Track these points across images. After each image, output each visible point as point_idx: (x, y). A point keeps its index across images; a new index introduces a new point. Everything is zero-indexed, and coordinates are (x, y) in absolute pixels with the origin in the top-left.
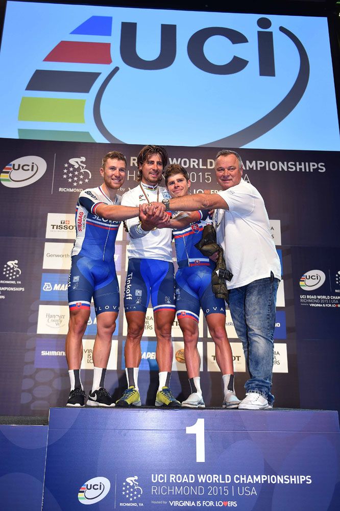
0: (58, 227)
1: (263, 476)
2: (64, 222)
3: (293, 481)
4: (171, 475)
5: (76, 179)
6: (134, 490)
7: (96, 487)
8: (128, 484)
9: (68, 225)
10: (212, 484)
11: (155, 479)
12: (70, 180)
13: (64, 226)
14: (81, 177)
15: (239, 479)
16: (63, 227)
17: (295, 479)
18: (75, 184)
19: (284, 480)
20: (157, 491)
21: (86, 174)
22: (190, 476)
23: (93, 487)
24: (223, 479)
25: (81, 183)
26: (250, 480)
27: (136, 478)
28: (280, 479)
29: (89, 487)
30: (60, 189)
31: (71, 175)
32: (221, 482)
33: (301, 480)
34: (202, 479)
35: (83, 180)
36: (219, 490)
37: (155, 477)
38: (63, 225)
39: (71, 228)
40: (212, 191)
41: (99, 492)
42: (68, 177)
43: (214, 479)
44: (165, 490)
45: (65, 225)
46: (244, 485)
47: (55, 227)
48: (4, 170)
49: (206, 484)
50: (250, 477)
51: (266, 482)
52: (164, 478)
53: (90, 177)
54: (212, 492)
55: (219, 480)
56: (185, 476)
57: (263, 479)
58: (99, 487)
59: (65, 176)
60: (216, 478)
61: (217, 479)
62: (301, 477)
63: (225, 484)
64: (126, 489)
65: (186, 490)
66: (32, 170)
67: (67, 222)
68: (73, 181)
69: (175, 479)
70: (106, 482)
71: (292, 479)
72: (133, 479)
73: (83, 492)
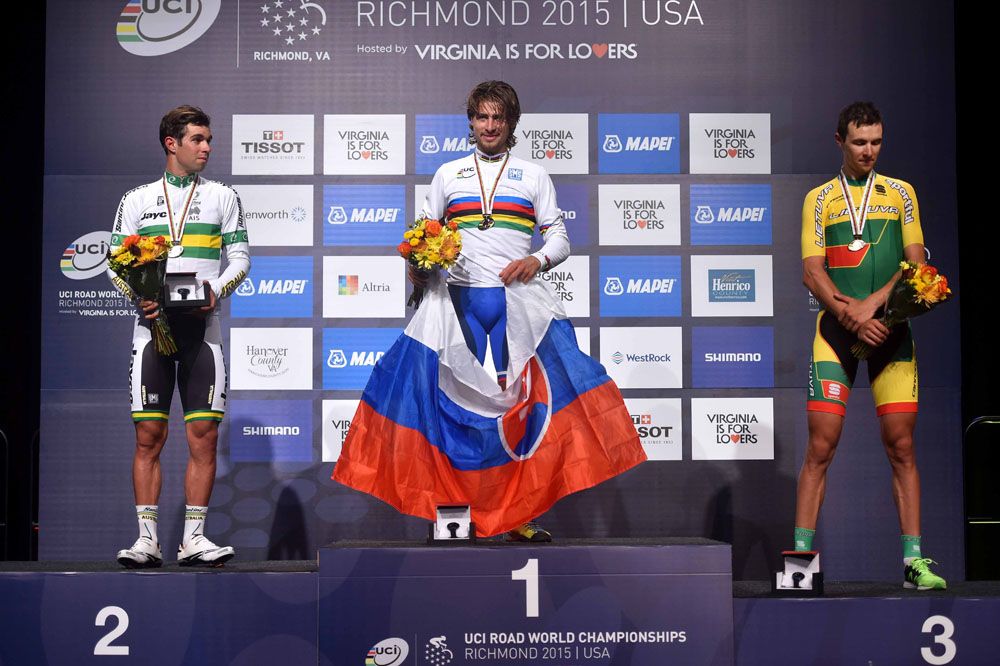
0: (259, 148)
1: (619, 633)
2: (271, 135)
3: (661, 639)
4: (492, 634)
5: (290, 27)
6: (442, 654)
7: (389, 651)
8: (434, 646)
9: (281, 143)
10: (549, 645)
11: (469, 640)
12: (277, 31)
13: (272, 145)
14: (304, 22)
15: (586, 637)
16: (270, 148)
17: (663, 637)
18: (290, 41)
19: (648, 638)
20: (473, 655)
21: (313, 16)
22: (518, 634)
23: (385, 651)
24: (564, 638)
25: (303, 36)
26: (601, 638)
27: (444, 638)
28: (643, 637)
29: (380, 651)
30: (257, 55)
31: (278, 18)
32: (561, 641)
33: (672, 637)
34: (534, 638)
35: (307, 29)
36: (558, 652)
37: (469, 636)
38: (269, 142)
39: (287, 148)
40: (611, 45)
41: (394, 656)
42: (272, 25)
43: (552, 638)
44: (483, 653)
45: (273, 141)
46: (592, 644)
47: (251, 148)
48: (123, 14)
49: (540, 645)
50: (601, 634)
51: (623, 640)
52: (481, 638)
53: (324, 23)
54: (548, 655)
55: (558, 639)
56: (511, 635)
57: (619, 638)
58: (393, 651)
59: (265, 22)
60: (553, 637)
61: (555, 638)
62: (672, 633)
63: (567, 644)
64: (431, 653)
65: (513, 651)
66: (189, 10)
67: (278, 135)
68: (286, 34)
69: (498, 639)
70: (403, 645)
71: (659, 637)
72: (439, 639)
73: (372, 657)
